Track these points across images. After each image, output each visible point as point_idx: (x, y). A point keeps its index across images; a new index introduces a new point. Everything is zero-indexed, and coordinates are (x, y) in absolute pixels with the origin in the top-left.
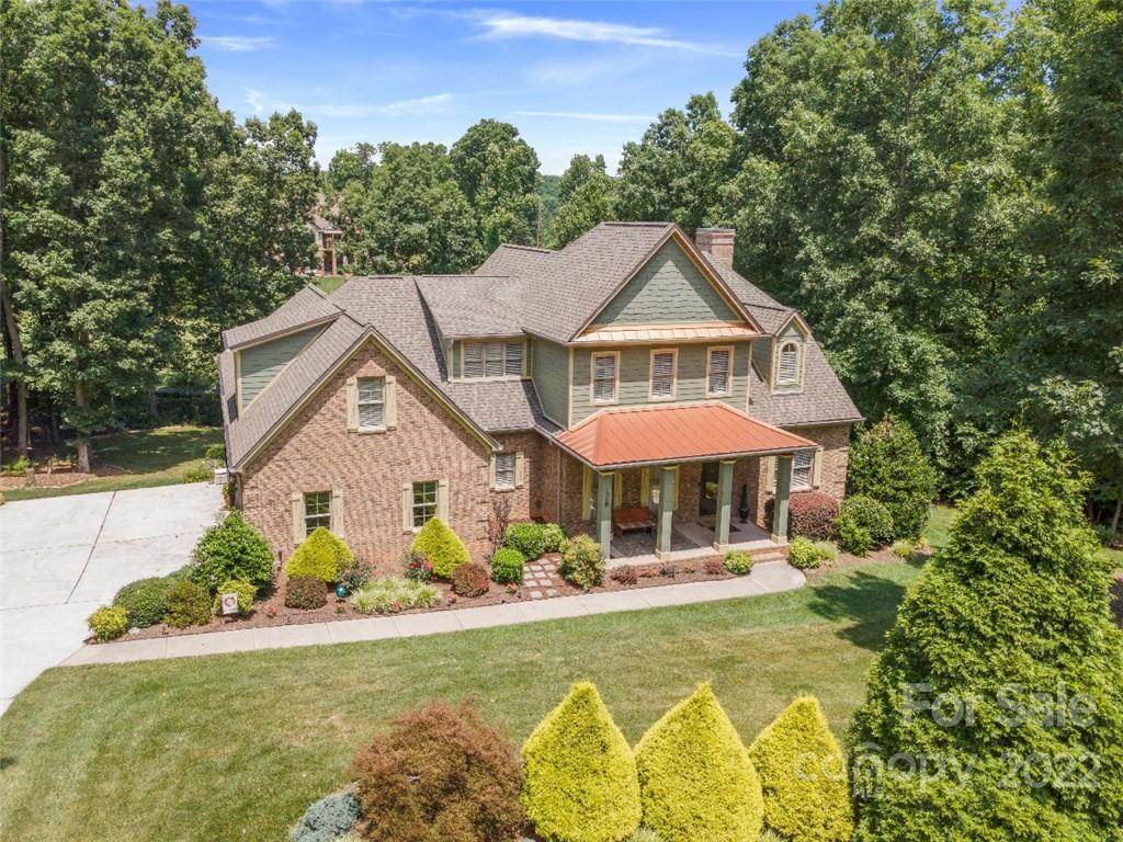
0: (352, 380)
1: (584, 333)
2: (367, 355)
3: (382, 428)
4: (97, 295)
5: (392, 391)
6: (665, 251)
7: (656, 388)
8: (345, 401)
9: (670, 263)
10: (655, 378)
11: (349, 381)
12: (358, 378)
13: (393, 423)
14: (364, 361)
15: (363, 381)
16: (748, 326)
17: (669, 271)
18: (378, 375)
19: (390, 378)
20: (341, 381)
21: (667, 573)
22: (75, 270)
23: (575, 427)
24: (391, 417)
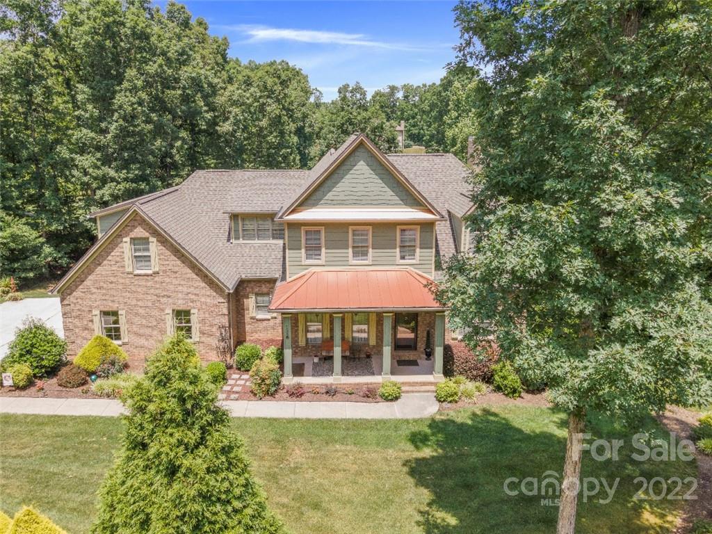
0: (127, 239)
1: (293, 212)
2: (136, 224)
3: (150, 272)
4: (113, 180)
5: (154, 247)
6: (357, 154)
7: (355, 254)
8: (123, 252)
9: (362, 162)
10: (353, 247)
11: (124, 240)
12: (131, 238)
13: (157, 269)
14: (135, 227)
15: (134, 241)
16: (430, 212)
17: (362, 167)
18: (144, 236)
19: (151, 239)
20: (119, 240)
21: (331, 393)
22: (102, 164)
23: (290, 279)
24: (155, 266)
